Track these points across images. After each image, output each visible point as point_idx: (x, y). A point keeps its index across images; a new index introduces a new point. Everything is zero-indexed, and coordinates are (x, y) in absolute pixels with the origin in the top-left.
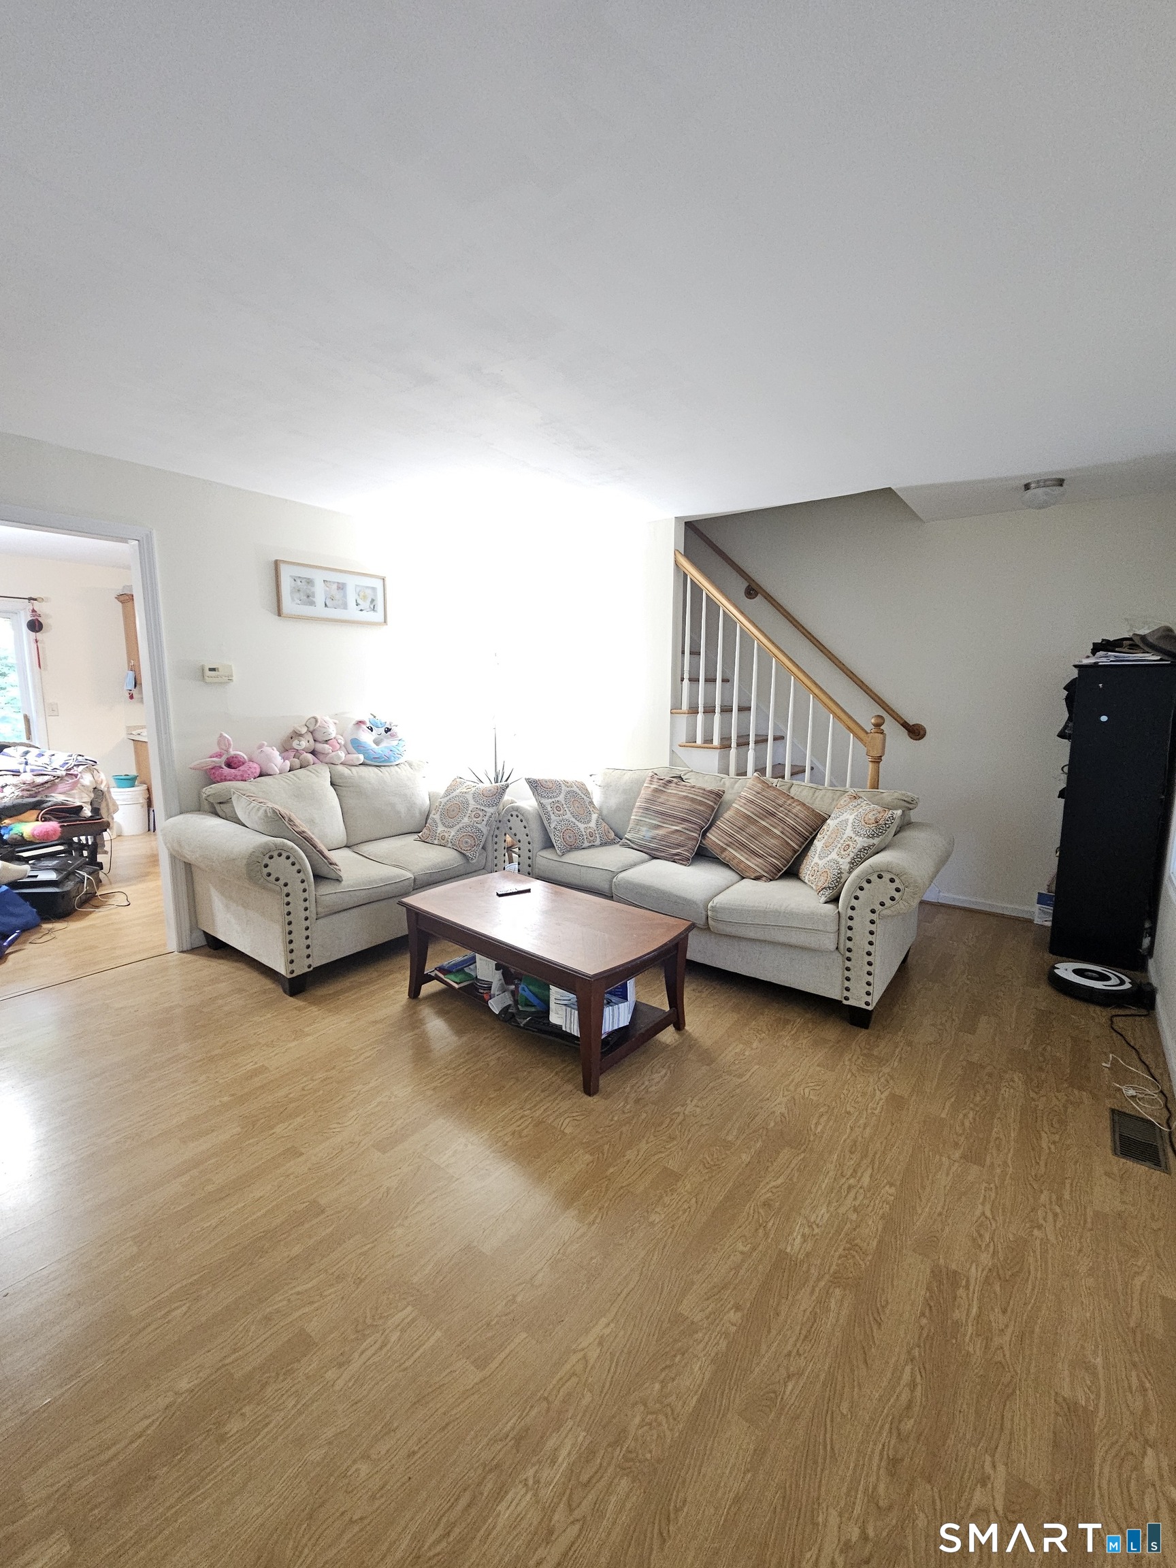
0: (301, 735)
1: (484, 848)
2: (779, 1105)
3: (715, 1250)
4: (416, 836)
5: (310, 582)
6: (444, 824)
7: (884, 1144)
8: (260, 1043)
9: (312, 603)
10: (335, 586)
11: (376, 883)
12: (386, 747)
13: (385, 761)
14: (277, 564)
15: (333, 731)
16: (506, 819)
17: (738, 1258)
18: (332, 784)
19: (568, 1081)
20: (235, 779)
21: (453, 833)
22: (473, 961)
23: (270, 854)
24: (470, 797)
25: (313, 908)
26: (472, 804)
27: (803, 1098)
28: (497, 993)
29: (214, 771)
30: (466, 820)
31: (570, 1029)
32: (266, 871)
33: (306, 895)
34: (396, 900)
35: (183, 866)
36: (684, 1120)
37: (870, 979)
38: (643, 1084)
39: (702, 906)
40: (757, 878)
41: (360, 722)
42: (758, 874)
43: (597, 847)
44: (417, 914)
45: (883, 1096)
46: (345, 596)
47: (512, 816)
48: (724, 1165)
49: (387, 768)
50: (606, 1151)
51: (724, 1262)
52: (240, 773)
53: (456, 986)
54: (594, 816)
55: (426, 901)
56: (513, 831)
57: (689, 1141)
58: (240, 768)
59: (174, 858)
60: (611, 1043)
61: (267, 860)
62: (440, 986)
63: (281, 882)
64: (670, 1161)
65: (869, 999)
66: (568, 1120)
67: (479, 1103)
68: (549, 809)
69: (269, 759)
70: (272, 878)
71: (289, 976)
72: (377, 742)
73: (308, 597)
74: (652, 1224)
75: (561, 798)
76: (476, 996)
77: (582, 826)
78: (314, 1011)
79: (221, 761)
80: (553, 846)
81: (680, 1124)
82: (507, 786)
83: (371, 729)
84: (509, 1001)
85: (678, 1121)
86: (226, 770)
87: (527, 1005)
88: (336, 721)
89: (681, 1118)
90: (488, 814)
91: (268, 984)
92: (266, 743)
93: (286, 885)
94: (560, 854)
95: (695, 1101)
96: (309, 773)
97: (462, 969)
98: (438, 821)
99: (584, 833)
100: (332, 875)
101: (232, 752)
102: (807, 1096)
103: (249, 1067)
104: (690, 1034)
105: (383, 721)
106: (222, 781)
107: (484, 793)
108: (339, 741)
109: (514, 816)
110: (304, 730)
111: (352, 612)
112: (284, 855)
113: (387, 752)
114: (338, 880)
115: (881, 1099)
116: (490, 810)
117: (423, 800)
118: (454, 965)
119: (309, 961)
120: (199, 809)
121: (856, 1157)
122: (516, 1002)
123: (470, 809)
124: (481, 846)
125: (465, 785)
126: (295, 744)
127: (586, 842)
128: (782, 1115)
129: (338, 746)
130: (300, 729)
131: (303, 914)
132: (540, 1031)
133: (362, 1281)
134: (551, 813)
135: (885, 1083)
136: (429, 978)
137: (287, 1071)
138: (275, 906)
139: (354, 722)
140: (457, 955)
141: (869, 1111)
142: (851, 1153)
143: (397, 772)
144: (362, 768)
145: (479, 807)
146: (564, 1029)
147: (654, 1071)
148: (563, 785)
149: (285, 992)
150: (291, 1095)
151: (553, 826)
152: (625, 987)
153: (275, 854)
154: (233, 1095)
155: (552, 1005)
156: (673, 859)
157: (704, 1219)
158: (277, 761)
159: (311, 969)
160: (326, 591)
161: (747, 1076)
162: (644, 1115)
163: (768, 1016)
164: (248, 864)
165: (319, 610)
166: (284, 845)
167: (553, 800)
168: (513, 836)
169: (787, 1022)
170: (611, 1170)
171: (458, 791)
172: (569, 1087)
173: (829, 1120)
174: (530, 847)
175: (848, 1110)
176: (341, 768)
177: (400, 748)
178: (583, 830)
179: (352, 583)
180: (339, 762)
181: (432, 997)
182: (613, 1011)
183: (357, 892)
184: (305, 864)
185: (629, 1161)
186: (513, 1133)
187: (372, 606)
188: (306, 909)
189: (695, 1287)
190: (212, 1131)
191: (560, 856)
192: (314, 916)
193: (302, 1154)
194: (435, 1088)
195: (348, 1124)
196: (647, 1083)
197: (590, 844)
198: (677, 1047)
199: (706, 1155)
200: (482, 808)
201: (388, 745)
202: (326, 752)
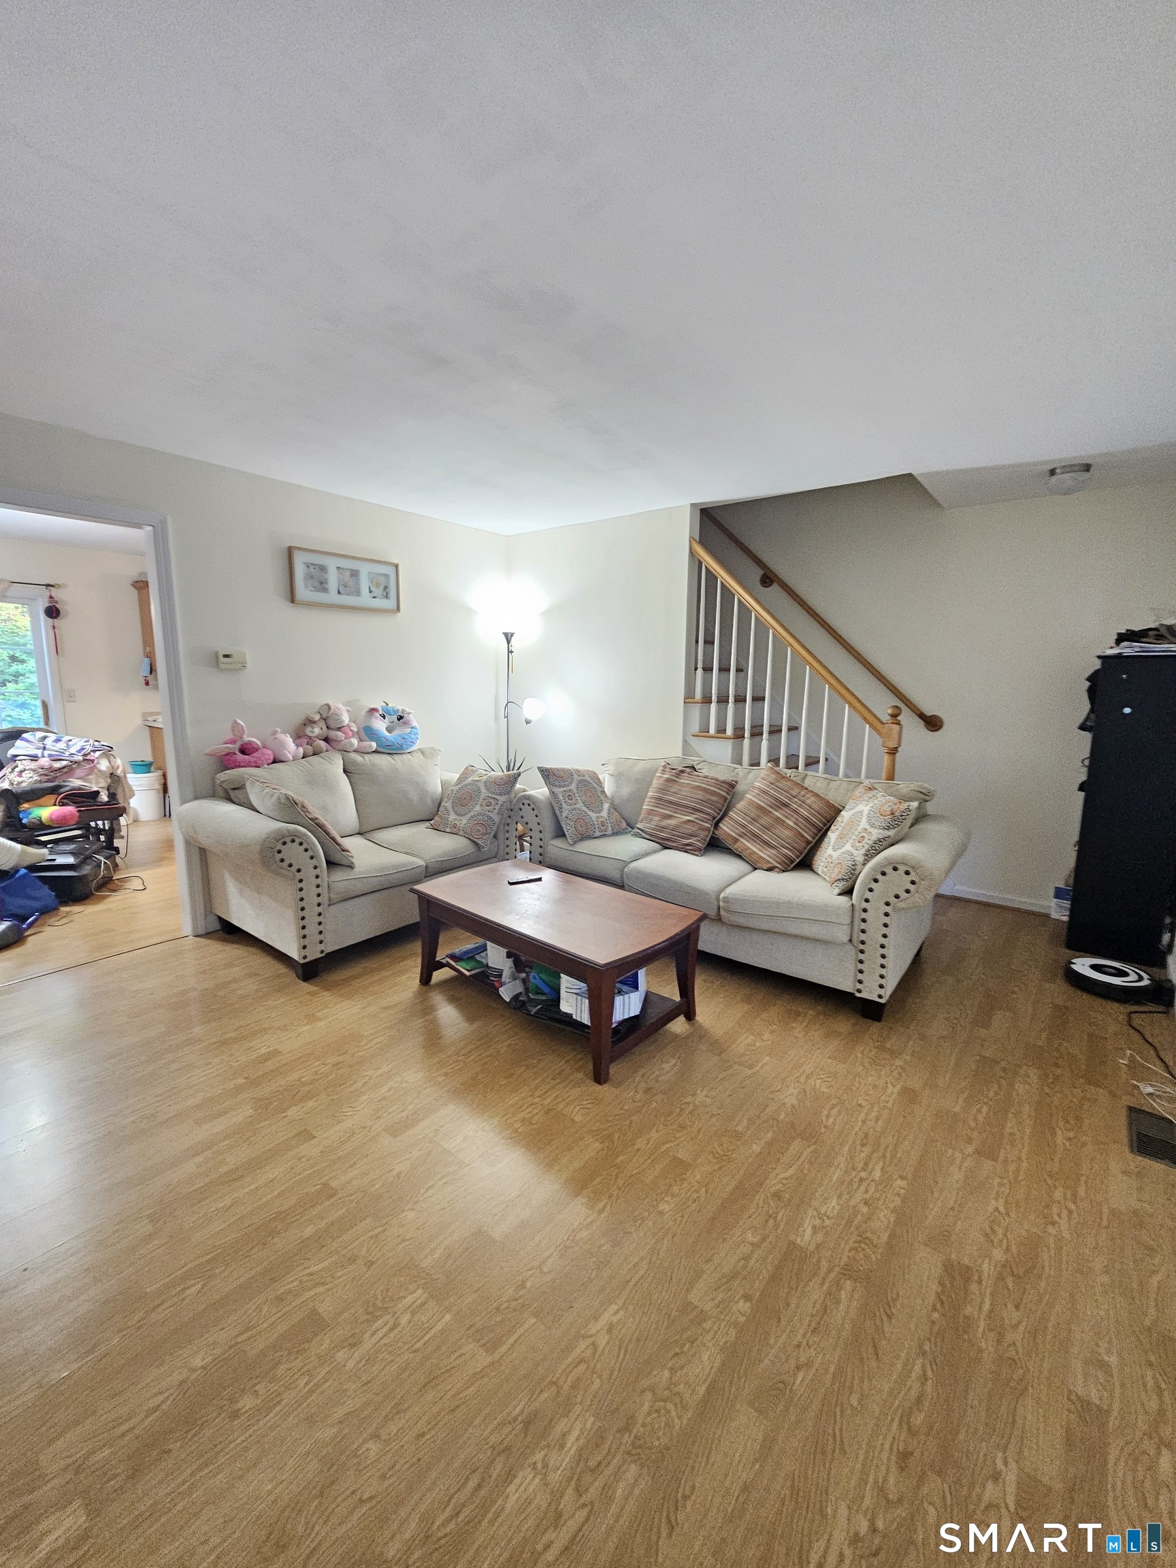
0: (314, 722)
1: (495, 836)
2: (790, 1096)
3: (724, 1240)
4: (428, 824)
5: (323, 569)
6: (455, 812)
7: (896, 1136)
8: (273, 1027)
9: (325, 590)
10: (348, 574)
11: (390, 870)
12: (399, 735)
13: (398, 749)
14: (290, 551)
15: (345, 719)
16: (517, 808)
17: (745, 1249)
18: (345, 771)
19: (578, 1070)
20: (248, 765)
21: (464, 822)
22: (483, 948)
23: (283, 840)
24: (482, 786)
25: (325, 895)
26: (484, 792)
27: (814, 1089)
28: (508, 981)
29: (228, 757)
30: (478, 808)
31: (581, 1017)
32: (279, 856)
33: (319, 881)
34: (408, 887)
35: (197, 849)
36: (694, 1110)
37: (883, 971)
38: (653, 1073)
39: (713, 897)
40: (770, 869)
41: (373, 710)
42: (771, 865)
43: (609, 836)
44: (428, 900)
45: (895, 1091)
46: (358, 583)
47: (523, 804)
48: (734, 1155)
50: (616, 1139)
51: (733, 1252)
52: (254, 759)
53: (467, 973)
54: (606, 806)
55: (437, 888)
56: (525, 820)
57: (699, 1131)
58: (255, 755)
59: (188, 843)
60: (622, 1032)
61: (280, 846)
62: (451, 973)
63: (294, 868)
64: (680, 1151)
65: (881, 992)
66: (578, 1108)
67: (489, 1090)
68: (561, 798)
69: (282, 745)
70: (285, 864)
71: (302, 961)
72: (390, 730)
73: (321, 583)
74: (661, 1213)
75: (573, 787)
76: (487, 984)
77: (593, 815)
78: (326, 996)
79: (235, 747)
80: (564, 835)
81: (690, 1113)
82: (519, 775)
83: (384, 717)
84: (520, 988)
85: (688, 1110)
86: (240, 757)
87: (538, 993)
88: (349, 709)
89: (691, 1107)
90: (500, 803)
91: (282, 969)
92: (279, 730)
93: (299, 871)
94: (571, 843)
95: (704, 1093)
96: (322, 760)
97: (473, 957)
98: (450, 809)
99: (596, 823)
100: (345, 862)
101: (246, 738)
102: (818, 1087)
103: (263, 1051)
104: (700, 1026)
105: (396, 709)
106: (236, 767)
107: (496, 781)
108: (352, 728)
109: (526, 805)
110: (317, 717)
111: (365, 599)
112: (298, 841)
113: (399, 740)
114: (351, 867)
115: (892, 1093)
116: (502, 799)
117: (435, 788)
118: (465, 952)
119: (322, 947)
120: (213, 795)
121: (866, 1150)
122: (527, 990)
123: (482, 797)
124: (492, 835)
125: (477, 773)
126: (308, 731)
127: (597, 831)
128: (793, 1107)
129: (351, 734)
130: (312, 715)
131: (316, 900)
132: (551, 1019)
133: (372, 1263)
134: (563, 802)
135: (898, 1076)
136: (440, 965)
137: (300, 1055)
138: (288, 891)
140: (467, 943)
141: (881, 1105)
142: (863, 1145)
143: (409, 760)
145: (490, 795)
146: (574, 1017)
147: (664, 1060)
148: (574, 774)
149: (298, 978)
150: (303, 1080)
152: (636, 976)
153: (288, 840)
154: (246, 1078)
155: (563, 994)
156: (685, 849)
157: (715, 1209)
158: (290, 747)
159: (323, 955)
160: (339, 578)
161: (758, 1067)
162: (654, 1105)
163: (779, 1008)
164: (261, 851)
165: (332, 597)
166: (297, 831)
167: (565, 789)
168: (525, 825)
169: (798, 1014)
170: (621, 1158)
171: (470, 779)
172: (580, 1075)
173: (839, 1112)
174: (541, 836)
175: (860, 1102)
176: (354, 756)
177: (412, 736)
178: (594, 819)
179: (365, 570)
180: (352, 749)
181: (443, 984)
182: (624, 1000)
183: (370, 879)
184: (317, 851)
185: (639, 1150)
186: (523, 1120)
187: (385, 594)
188: (319, 895)
189: (705, 1276)
190: (226, 1113)
191: (572, 845)
192: (326, 902)
193: (314, 1137)
194: (446, 1074)
195: (359, 1108)
196: (657, 1073)
197: (602, 834)
198: (687, 1037)
199: (716, 1145)
200: (494, 796)
201: (400, 733)
202: (339, 739)
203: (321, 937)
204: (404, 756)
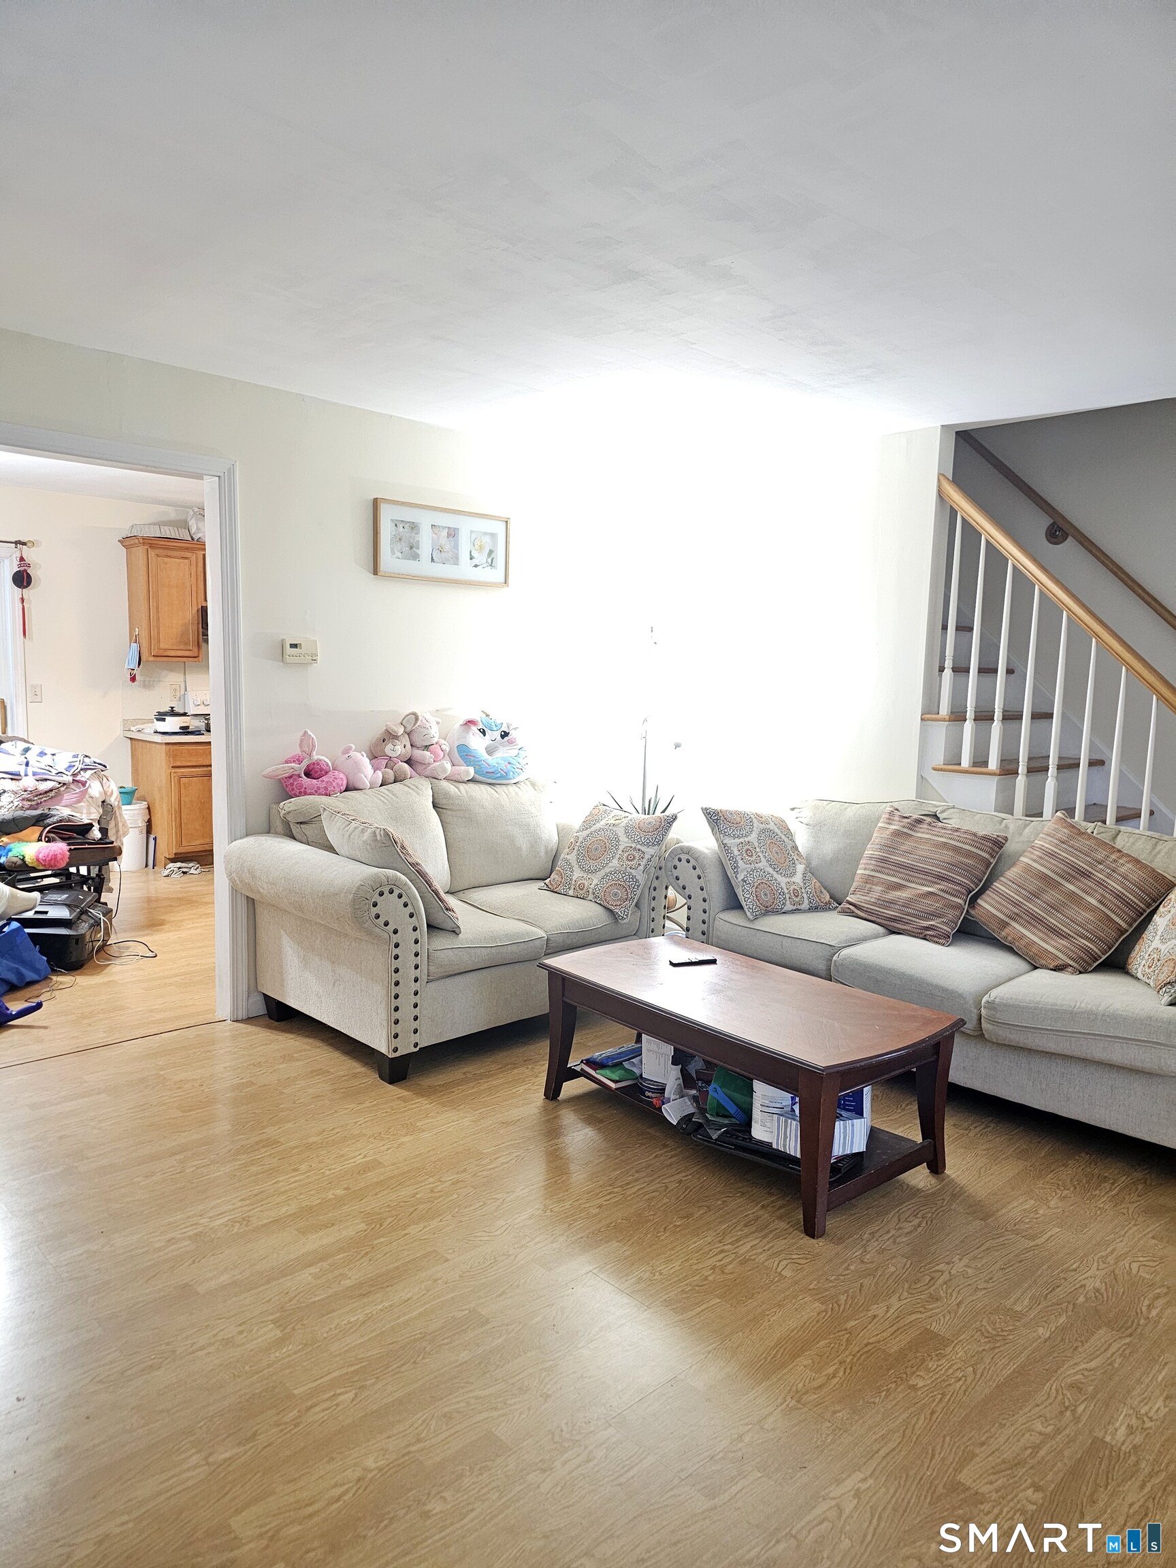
0: (396, 737)
1: (637, 905)
2: (1092, 1278)
3: (1002, 1426)
4: (541, 884)
5: (414, 527)
6: (582, 868)
8: (365, 1135)
9: (415, 557)
10: (445, 533)
11: (501, 940)
12: (503, 758)
13: (501, 777)
14: (376, 503)
15: (435, 732)
16: (670, 865)
17: (1037, 1439)
18: (435, 806)
19: (780, 1218)
20: (316, 792)
21: (596, 881)
22: (638, 1049)
23: (379, 890)
24: (621, 833)
25: (424, 967)
26: (624, 841)
27: (1129, 1274)
28: (673, 1097)
29: (291, 781)
30: (615, 862)
31: (785, 1146)
32: (374, 911)
33: (417, 948)
34: (535, 962)
36: (950, 1280)
38: (888, 1232)
39: (971, 1002)
40: (1059, 968)
41: (470, 723)
42: (1060, 962)
43: (804, 911)
44: (564, 979)
46: (456, 546)
47: (680, 860)
48: (1011, 1337)
49: (504, 788)
50: (842, 1302)
51: (1015, 1439)
52: (324, 785)
53: (613, 1085)
54: (800, 868)
56: (681, 883)
57: (959, 1305)
58: (324, 778)
60: (843, 1172)
61: (376, 898)
62: (590, 1085)
63: (391, 928)
64: (934, 1324)
66: (785, 1262)
67: (662, 1230)
68: (736, 853)
69: (358, 767)
70: (381, 921)
71: (392, 1055)
72: (490, 751)
73: (411, 548)
74: (914, 1388)
75: (753, 838)
76: (641, 1101)
77: (783, 880)
78: (422, 1104)
79: (300, 768)
80: (740, 907)
81: (945, 1283)
82: (674, 818)
83: (484, 733)
84: (690, 1108)
85: (941, 1281)
86: (306, 781)
87: (718, 1115)
88: (440, 721)
89: (946, 1277)
90: (647, 857)
91: (356, 1067)
93: (395, 932)
94: (751, 917)
95: (965, 1260)
96: (406, 789)
97: (620, 1064)
98: (574, 863)
99: (786, 891)
100: (449, 926)
101: (316, 757)
102: (1135, 1272)
103: (359, 1160)
104: (953, 1180)
105: (499, 722)
106: (300, 794)
107: (642, 825)
108: (444, 747)
109: (684, 861)
110: (401, 731)
111: (465, 570)
112: (396, 892)
113: (503, 765)
114: (455, 932)
116: (650, 851)
117: (550, 835)
118: (608, 1057)
119: (415, 1038)
120: (268, 831)
122: (702, 1111)
123: (621, 848)
124: (635, 901)
125: (612, 814)
126: (388, 749)
127: (788, 902)
128: (1098, 1291)
129: (442, 754)
130: (393, 728)
131: (413, 973)
132: (738, 1147)
134: (739, 858)
136: (574, 1075)
137: (406, 1169)
138: (378, 960)
139: (462, 722)
143: (517, 793)
144: (471, 785)
145: (634, 845)
146: (774, 1146)
147: (903, 1217)
148: (755, 821)
149: (382, 1078)
150: (418, 1196)
151: (741, 877)
152: (859, 1096)
153: (386, 890)
154: (345, 1189)
155: (757, 1114)
156: (923, 934)
157: (987, 1391)
158: (368, 772)
159: (417, 1049)
160: (433, 539)
161: (1042, 1240)
162: (892, 1269)
163: (1074, 1169)
164: (354, 900)
165: (424, 566)
166: (397, 879)
167: (742, 840)
168: (682, 891)
170: (853, 1323)
171: (603, 823)
172: (783, 1225)
173: (1169, 1304)
174: (706, 906)
176: (445, 784)
177: (520, 760)
178: (783, 885)
179: (466, 527)
180: (442, 776)
181: (578, 1100)
182: (845, 1128)
183: (478, 951)
184: (419, 907)
185: (875, 1317)
186: (714, 1268)
187: (490, 560)
188: (416, 967)
189: (978, 1459)
190: (333, 1225)
191: (751, 921)
192: (425, 978)
193: (447, 1260)
194: (600, 1207)
195: (497, 1233)
196: (893, 1232)
197: (795, 907)
198: (933, 1194)
199: (984, 1323)
200: (639, 847)
201: (505, 755)
202: (427, 762)
203: (415, 1025)
204: (509, 787)
